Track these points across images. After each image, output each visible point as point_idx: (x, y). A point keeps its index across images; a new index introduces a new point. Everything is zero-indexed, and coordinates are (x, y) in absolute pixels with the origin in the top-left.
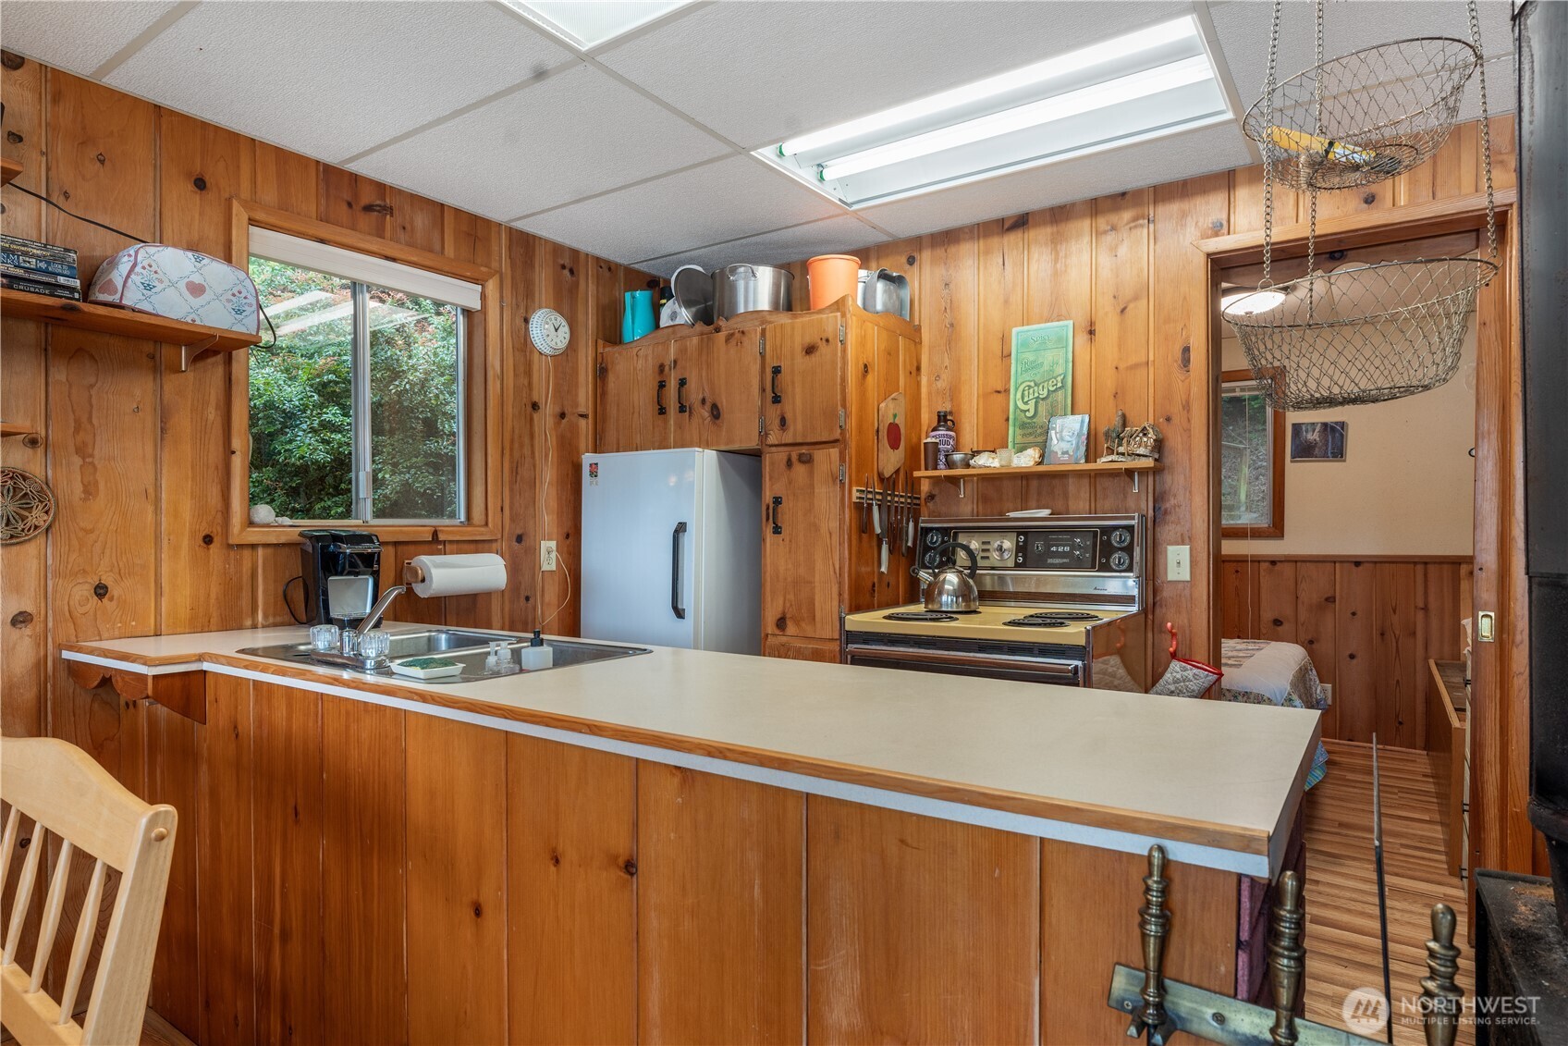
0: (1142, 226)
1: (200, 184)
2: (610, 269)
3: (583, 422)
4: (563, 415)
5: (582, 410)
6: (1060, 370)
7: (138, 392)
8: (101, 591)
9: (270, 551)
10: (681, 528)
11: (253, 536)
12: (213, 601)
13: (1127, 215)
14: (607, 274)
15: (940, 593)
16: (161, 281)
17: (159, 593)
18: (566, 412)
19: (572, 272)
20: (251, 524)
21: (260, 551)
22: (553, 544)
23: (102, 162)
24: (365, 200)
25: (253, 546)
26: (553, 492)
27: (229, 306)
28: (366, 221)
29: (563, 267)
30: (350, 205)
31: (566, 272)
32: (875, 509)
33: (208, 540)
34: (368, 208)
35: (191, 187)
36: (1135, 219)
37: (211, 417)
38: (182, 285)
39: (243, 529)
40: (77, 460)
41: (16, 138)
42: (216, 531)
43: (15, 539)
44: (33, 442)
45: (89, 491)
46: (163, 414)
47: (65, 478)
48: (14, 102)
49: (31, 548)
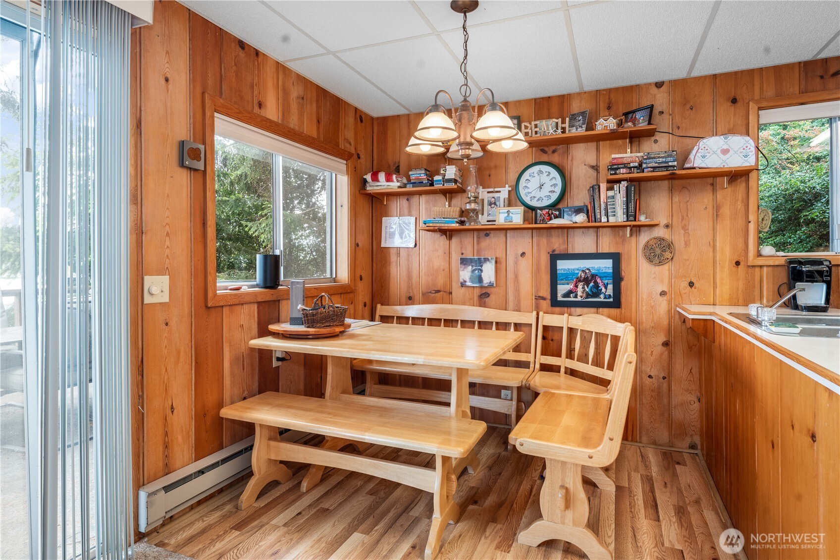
1: (734, 101)
7: (706, 201)
8: (691, 284)
9: (770, 269)
11: (760, 261)
12: (740, 292)
16: (709, 153)
17: (715, 287)
20: (759, 255)
21: (765, 269)
23: (692, 109)
24: (832, 70)
25: (761, 267)
27: (742, 154)
30: (822, 77)
33: (738, 263)
34: (834, 74)
35: (729, 104)
37: (739, 207)
38: (719, 151)
39: (754, 258)
40: (682, 232)
41: (661, 113)
42: (742, 259)
43: (661, 263)
44: (667, 226)
45: (687, 244)
46: (717, 209)
47: (678, 240)
48: (661, 100)
49: (666, 267)
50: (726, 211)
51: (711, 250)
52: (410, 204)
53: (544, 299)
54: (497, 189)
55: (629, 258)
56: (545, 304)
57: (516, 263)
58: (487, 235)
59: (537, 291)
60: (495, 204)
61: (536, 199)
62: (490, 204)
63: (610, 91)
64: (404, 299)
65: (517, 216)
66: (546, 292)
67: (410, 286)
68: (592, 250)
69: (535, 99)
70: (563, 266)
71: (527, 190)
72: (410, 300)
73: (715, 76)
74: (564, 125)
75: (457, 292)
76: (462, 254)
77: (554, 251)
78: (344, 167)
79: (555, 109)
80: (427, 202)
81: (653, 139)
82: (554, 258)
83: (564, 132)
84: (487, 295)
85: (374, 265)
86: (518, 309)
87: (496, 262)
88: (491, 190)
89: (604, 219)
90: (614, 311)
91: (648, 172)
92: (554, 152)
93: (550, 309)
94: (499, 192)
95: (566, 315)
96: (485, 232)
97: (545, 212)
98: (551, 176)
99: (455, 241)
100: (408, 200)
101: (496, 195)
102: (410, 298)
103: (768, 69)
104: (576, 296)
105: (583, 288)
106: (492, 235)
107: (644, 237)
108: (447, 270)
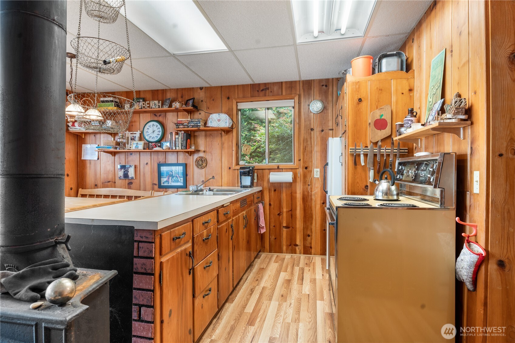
1: (228, 98)
4: (322, 131)
5: (331, 128)
7: (218, 141)
12: (231, 181)
16: (213, 120)
17: (222, 178)
18: (324, 129)
19: (326, 86)
20: (238, 164)
22: (319, 170)
23: (213, 100)
24: (261, 89)
26: (319, 154)
27: (225, 122)
28: (262, 94)
29: (323, 85)
30: (258, 91)
31: (324, 87)
33: (230, 168)
34: (262, 90)
35: (227, 99)
37: (230, 144)
38: (217, 120)
39: (235, 166)
40: (210, 154)
41: (202, 101)
42: (231, 166)
43: (202, 168)
44: (204, 152)
45: (212, 160)
46: (223, 144)
47: (208, 157)
48: (200, 96)
49: (204, 169)
50: (226, 145)
51: (220, 162)
52: (96, 138)
53: (156, 185)
54: (134, 132)
55: (190, 166)
56: (156, 187)
57: (144, 168)
58: (131, 154)
59: (153, 181)
60: (134, 139)
61: (152, 138)
62: (132, 139)
63: (182, 89)
64: (93, 186)
66: (157, 182)
67: (96, 179)
68: (175, 161)
69: (152, 90)
70: (164, 169)
71: (148, 134)
72: (96, 186)
73: (222, 86)
74: (159, 104)
75: (118, 182)
76: (120, 163)
77: (160, 162)
79: (160, 96)
80: (104, 137)
81: (199, 112)
82: (160, 165)
83: (159, 107)
84: (131, 183)
85: (79, 169)
86: (145, 190)
87: (135, 167)
88: (132, 133)
89: (174, 148)
90: (184, 190)
91: (191, 128)
92: (160, 116)
93: (158, 189)
94: (136, 134)
95: (163, 192)
96: (130, 153)
97: (153, 144)
98: (158, 127)
99: (117, 156)
100: (95, 136)
101: (134, 135)
102: (96, 185)
103: (240, 85)
104: (168, 184)
105: (171, 179)
106: (133, 154)
107: (196, 156)
108: (113, 171)
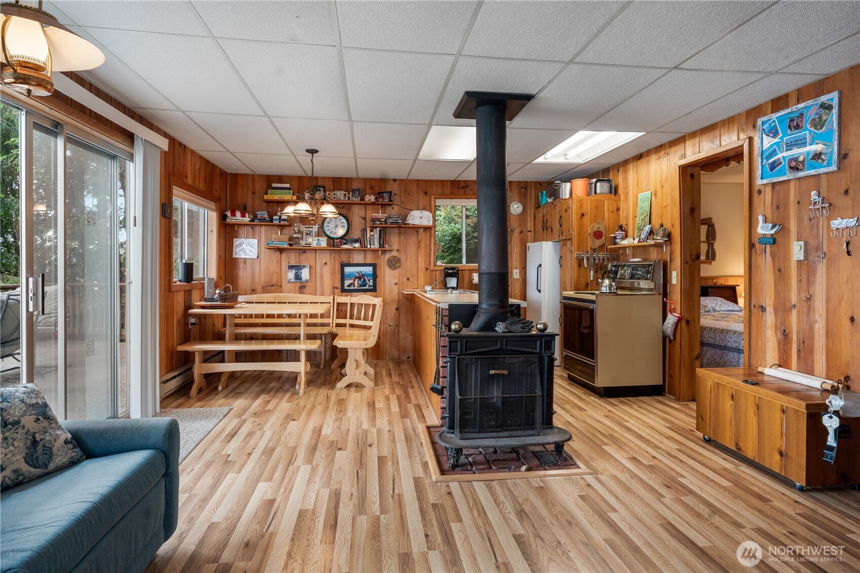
0: (666, 156)
1: (426, 193)
2: (540, 184)
3: (529, 233)
4: (522, 232)
5: (529, 229)
6: (647, 209)
7: (414, 239)
8: (408, 279)
9: (439, 272)
10: (540, 265)
11: (436, 268)
13: (663, 153)
14: (539, 185)
15: (602, 286)
16: (415, 218)
17: (418, 281)
19: (525, 188)
20: (435, 265)
21: (437, 272)
22: (518, 271)
23: (408, 194)
24: (461, 186)
25: (436, 271)
26: (518, 255)
27: (427, 220)
28: (462, 191)
29: (522, 188)
30: (458, 188)
31: (523, 189)
32: (585, 260)
33: (427, 269)
34: (462, 188)
35: (424, 194)
36: (665, 154)
37: (427, 243)
38: (418, 218)
39: (433, 267)
40: (404, 254)
41: (395, 194)
42: (428, 267)
43: (395, 269)
44: (398, 251)
45: (406, 260)
46: (419, 242)
47: (403, 258)
48: (394, 188)
49: (397, 270)
50: (422, 244)
51: (416, 262)
52: (254, 231)
53: (337, 288)
54: (311, 226)
55: (381, 266)
56: (338, 291)
57: (322, 268)
58: (304, 252)
59: (333, 284)
60: (310, 234)
61: (333, 233)
62: (307, 234)
63: (371, 179)
64: (249, 291)
65: (323, 243)
66: (338, 285)
67: (253, 281)
68: (362, 262)
69: (333, 178)
70: (348, 270)
71: (328, 228)
72: (253, 291)
73: (418, 180)
74: (349, 196)
75: (285, 285)
76: (289, 263)
77: (343, 262)
78: (214, 207)
79: (344, 185)
80: (265, 231)
81: (392, 206)
82: (343, 266)
83: (349, 199)
84: (304, 287)
85: (227, 269)
86: (322, 294)
87: (310, 268)
88: (308, 226)
89: (369, 246)
90: (372, 293)
91: (389, 224)
92: (343, 208)
93: (341, 294)
94: (312, 228)
95: (349, 297)
96: (303, 250)
97: (338, 240)
98: (342, 221)
99: (284, 255)
100: (252, 228)
101: (311, 229)
102: (253, 290)
103: (438, 181)
104: (354, 286)
105: (358, 282)
106: (307, 252)
107: (388, 256)
108: (279, 272)
